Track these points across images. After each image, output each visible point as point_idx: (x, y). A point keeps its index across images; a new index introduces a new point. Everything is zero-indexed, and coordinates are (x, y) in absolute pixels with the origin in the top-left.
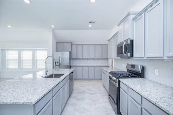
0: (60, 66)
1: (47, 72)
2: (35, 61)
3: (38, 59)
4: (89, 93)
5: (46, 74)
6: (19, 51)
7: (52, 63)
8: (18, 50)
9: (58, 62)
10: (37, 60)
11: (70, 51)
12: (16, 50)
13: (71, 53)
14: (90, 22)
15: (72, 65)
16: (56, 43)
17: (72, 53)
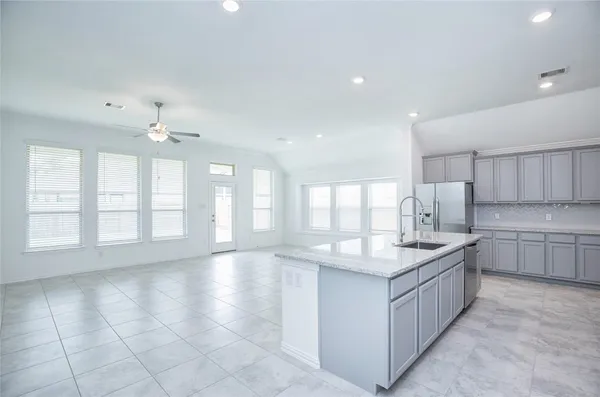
0: (437, 226)
1: (403, 235)
2: (366, 211)
3: (375, 205)
4: (539, 319)
5: (402, 241)
6: (334, 185)
7: (411, 213)
8: (331, 185)
9: (428, 215)
10: (370, 210)
11: (469, 178)
12: (325, 185)
13: (470, 187)
14: (543, 75)
15: (476, 223)
16: (423, 158)
17: (475, 185)
